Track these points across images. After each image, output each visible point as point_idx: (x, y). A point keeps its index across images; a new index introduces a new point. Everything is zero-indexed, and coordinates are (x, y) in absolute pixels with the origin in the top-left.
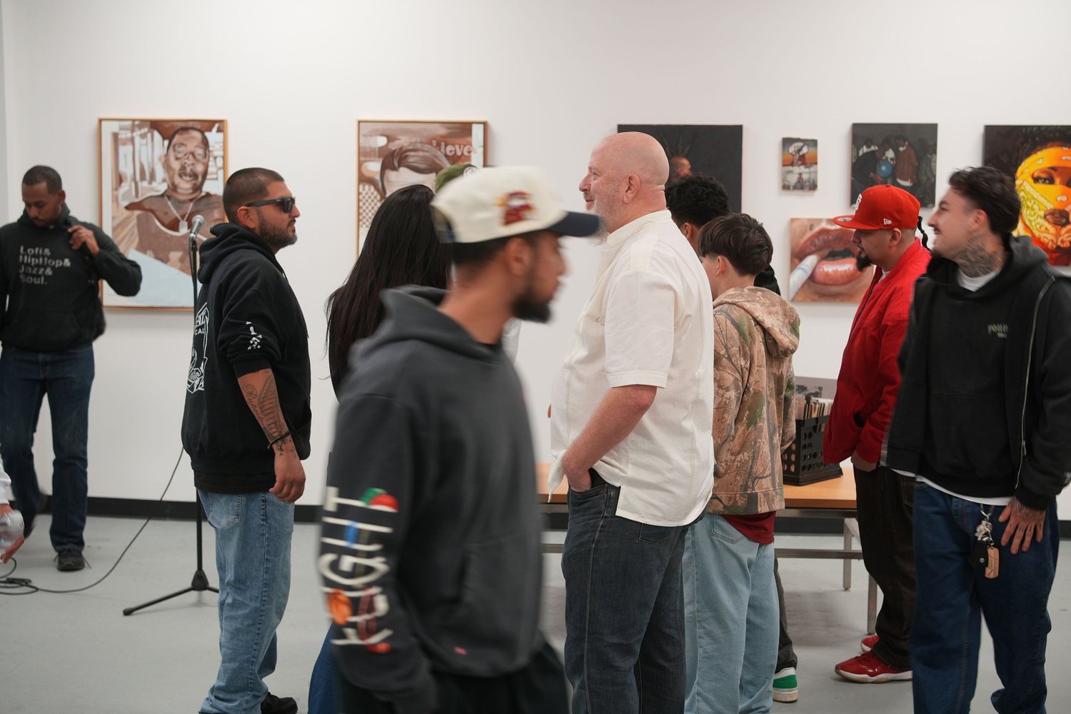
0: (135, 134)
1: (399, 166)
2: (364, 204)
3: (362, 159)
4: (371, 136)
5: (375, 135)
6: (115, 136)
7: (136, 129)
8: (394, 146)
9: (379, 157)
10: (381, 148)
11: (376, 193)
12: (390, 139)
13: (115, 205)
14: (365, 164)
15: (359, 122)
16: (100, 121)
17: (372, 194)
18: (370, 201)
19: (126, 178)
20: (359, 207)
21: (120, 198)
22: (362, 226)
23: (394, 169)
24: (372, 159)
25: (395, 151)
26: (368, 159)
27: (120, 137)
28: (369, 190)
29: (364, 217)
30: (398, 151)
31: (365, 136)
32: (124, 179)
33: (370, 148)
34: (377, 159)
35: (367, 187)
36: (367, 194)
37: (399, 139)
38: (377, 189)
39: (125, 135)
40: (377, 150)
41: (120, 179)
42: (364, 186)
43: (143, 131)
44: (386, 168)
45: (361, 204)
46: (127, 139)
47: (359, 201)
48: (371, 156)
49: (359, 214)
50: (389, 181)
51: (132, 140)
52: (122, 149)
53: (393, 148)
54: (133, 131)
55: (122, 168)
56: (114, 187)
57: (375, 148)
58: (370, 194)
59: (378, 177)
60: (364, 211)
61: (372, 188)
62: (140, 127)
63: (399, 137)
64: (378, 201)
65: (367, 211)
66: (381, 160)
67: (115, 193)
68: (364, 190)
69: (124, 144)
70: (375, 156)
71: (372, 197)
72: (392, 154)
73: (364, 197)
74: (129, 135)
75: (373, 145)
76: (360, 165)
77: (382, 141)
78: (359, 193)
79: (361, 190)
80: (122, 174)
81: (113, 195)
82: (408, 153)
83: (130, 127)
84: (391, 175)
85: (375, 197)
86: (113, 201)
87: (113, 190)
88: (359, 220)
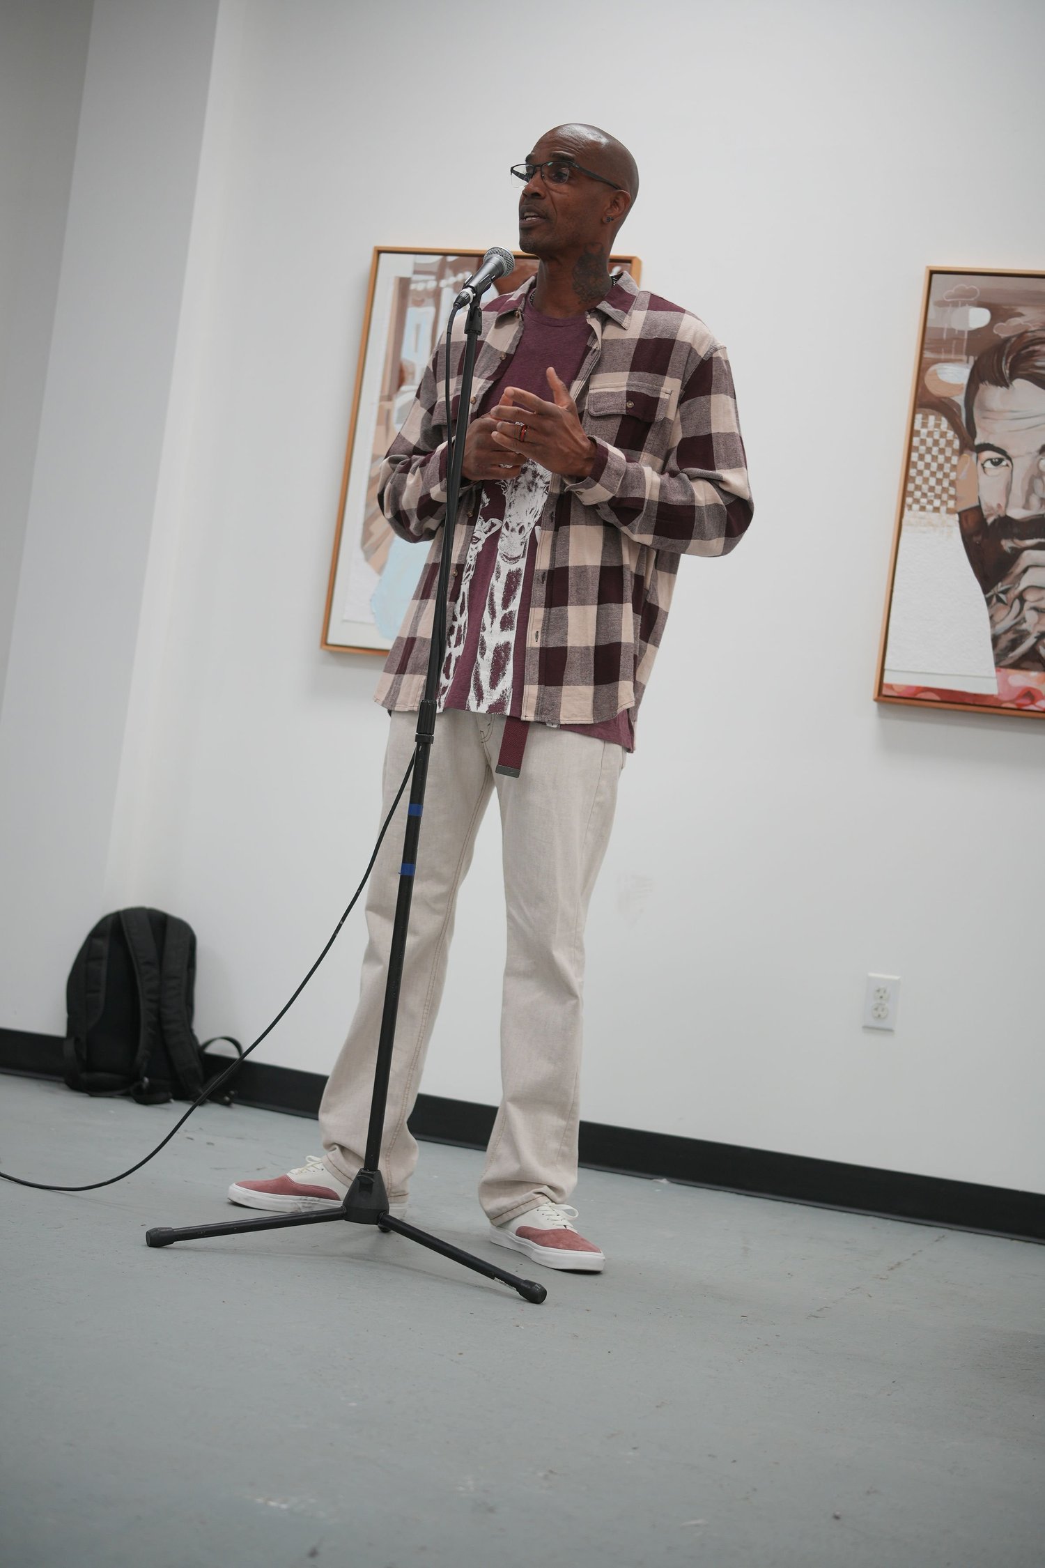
0: (443, 283)
1: (1012, 377)
2: (921, 457)
3: (928, 355)
4: (955, 305)
5: (963, 304)
6: (404, 284)
7: (448, 272)
8: (1005, 330)
9: (968, 354)
10: (974, 334)
11: (951, 434)
12: (999, 313)
13: (383, 428)
14: (932, 368)
15: (932, 273)
16: (379, 252)
17: (943, 435)
18: (935, 450)
19: (413, 374)
20: (909, 464)
21: (395, 416)
22: (910, 507)
23: (1003, 382)
24: (952, 356)
25: (1008, 339)
26: (943, 356)
27: (413, 287)
28: (938, 426)
29: (918, 488)
30: (1014, 339)
31: (943, 304)
32: (408, 377)
33: (951, 331)
34: (964, 358)
35: (932, 420)
36: (930, 434)
37: (1020, 315)
38: (954, 425)
39: (424, 284)
40: (966, 336)
41: (400, 377)
42: (925, 417)
43: (460, 277)
44: (982, 381)
45: (915, 457)
46: (425, 291)
47: (911, 448)
48: (949, 352)
49: (907, 478)
50: (984, 409)
51: (437, 294)
52: (413, 313)
53: (1003, 336)
54: (440, 276)
55: (407, 354)
56: (386, 393)
57: (962, 332)
58: (936, 436)
59: (960, 399)
60: (920, 473)
61: (944, 423)
62: (456, 269)
63: (1020, 310)
64: (954, 452)
65: (927, 473)
66: (972, 359)
67: (387, 405)
68: (924, 425)
69: (419, 303)
70: (958, 352)
71: (942, 442)
72: (1000, 347)
73: (923, 442)
74: (432, 284)
75: (958, 326)
76: (922, 368)
77: (979, 318)
78: (913, 433)
79: (917, 426)
80: (405, 364)
81: (381, 408)
82: (1037, 348)
83: (435, 269)
84: (993, 395)
85: (949, 443)
86: (379, 423)
87: (382, 399)
88: (905, 493)
